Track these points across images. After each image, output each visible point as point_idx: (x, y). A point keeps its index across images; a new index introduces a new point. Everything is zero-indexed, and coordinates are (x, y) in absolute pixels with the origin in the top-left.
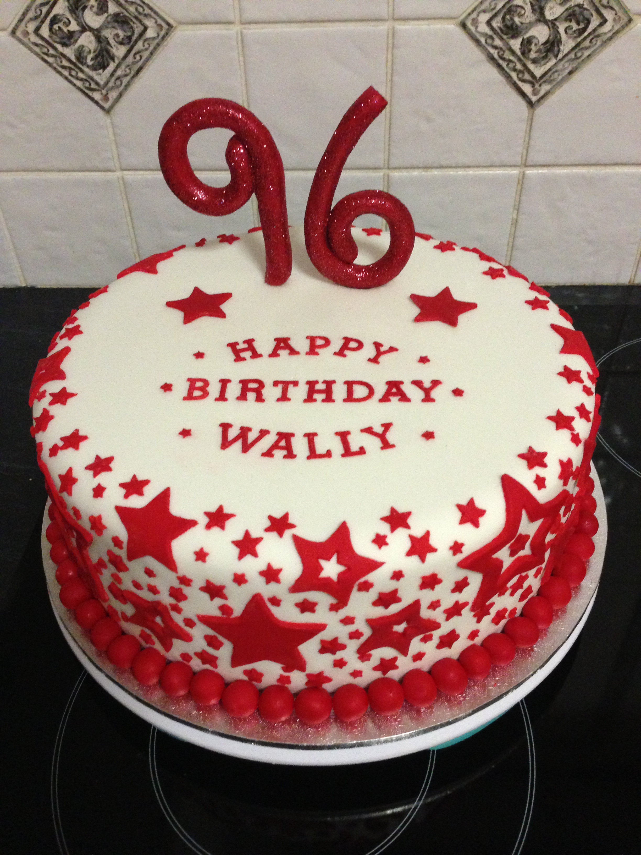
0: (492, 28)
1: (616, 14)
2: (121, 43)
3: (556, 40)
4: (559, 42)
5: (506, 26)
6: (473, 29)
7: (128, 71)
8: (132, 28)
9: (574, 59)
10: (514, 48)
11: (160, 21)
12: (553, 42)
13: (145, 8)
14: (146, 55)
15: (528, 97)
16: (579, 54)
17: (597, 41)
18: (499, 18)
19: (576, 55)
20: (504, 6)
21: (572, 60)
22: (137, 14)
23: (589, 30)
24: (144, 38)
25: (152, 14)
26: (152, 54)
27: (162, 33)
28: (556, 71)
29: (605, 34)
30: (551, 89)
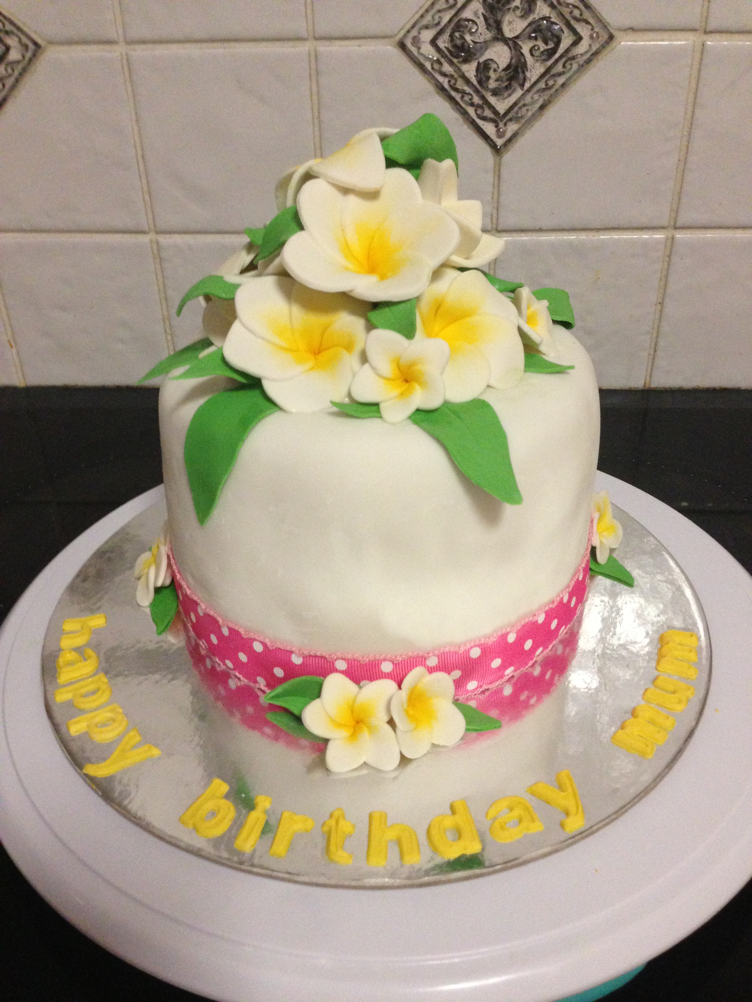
0: (438, 50)
1: (592, 29)
3: (520, 65)
4: (524, 66)
5: (455, 46)
6: (414, 50)
9: (544, 89)
10: (467, 74)
11: (25, 40)
12: (517, 67)
13: (7, 23)
14: (10, 82)
15: (492, 140)
16: (551, 83)
17: (571, 65)
18: (446, 36)
19: (547, 85)
20: (450, 21)
21: (544, 90)
23: (561, 51)
24: (6, 61)
25: (15, 31)
26: (17, 81)
27: (28, 55)
28: (524, 105)
29: (582, 55)
30: (520, 129)
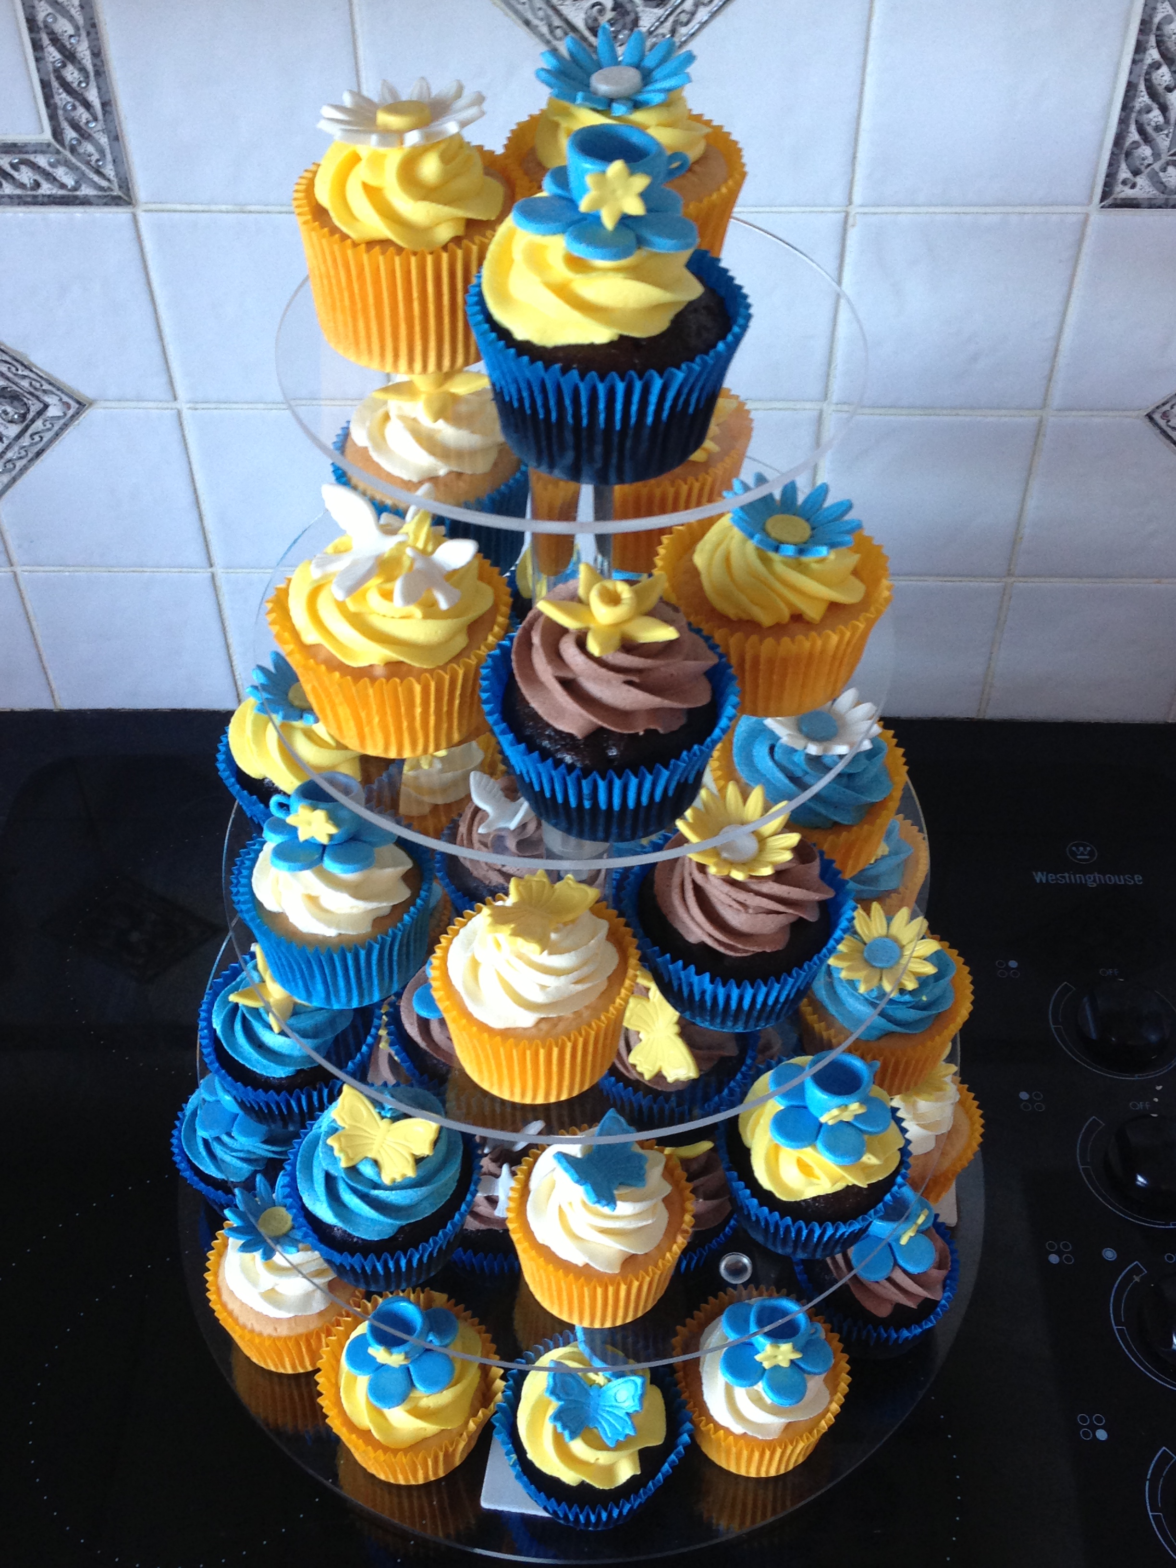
2: (11, 422)
7: (23, 453)
8: (25, 404)
11: (65, 399)
13: (43, 382)
14: (47, 436)
22: (32, 390)
24: (43, 417)
25: (54, 390)
26: (57, 435)
27: (70, 412)
